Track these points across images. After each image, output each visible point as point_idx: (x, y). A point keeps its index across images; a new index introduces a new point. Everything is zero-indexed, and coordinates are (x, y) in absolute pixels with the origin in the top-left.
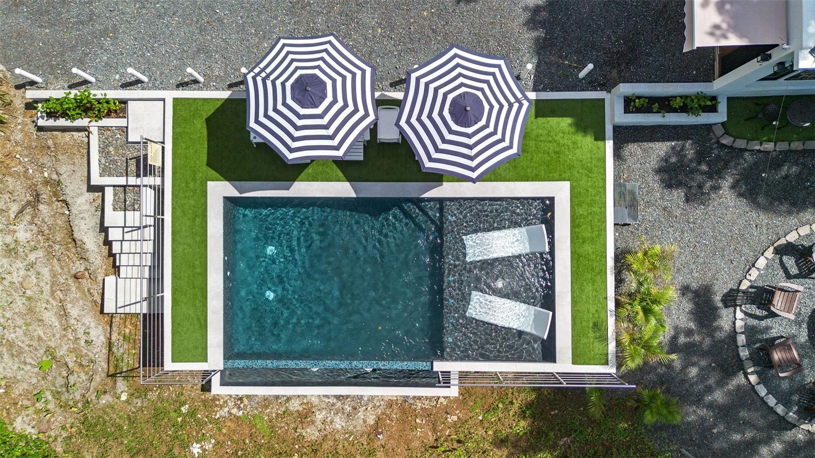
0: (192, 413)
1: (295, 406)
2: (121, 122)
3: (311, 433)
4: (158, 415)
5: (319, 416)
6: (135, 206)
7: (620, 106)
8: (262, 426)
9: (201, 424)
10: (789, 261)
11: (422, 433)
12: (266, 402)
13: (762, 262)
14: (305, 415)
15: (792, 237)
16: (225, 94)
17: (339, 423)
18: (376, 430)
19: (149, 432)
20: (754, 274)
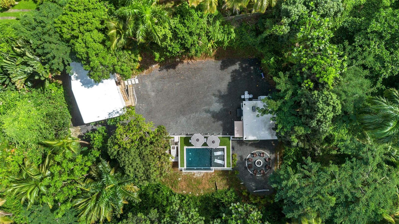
0: (179, 174)
1: (193, 173)
2: (173, 139)
3: (195, 177)
4: (174, 175)
5: (196, 174)
6: (174, 149)
7: (232, 138)
8: (188, 176)
9: (180, 176)
10: (252, 155)
11: (209, 176)
12: (189, 173)
13: (249, 155)
14: (194, 174)
15: (252, 152)
16: (185, 136)
17: (198, 175)
18: (203, 176)
19: (173, 177)
20: (248, 157)
